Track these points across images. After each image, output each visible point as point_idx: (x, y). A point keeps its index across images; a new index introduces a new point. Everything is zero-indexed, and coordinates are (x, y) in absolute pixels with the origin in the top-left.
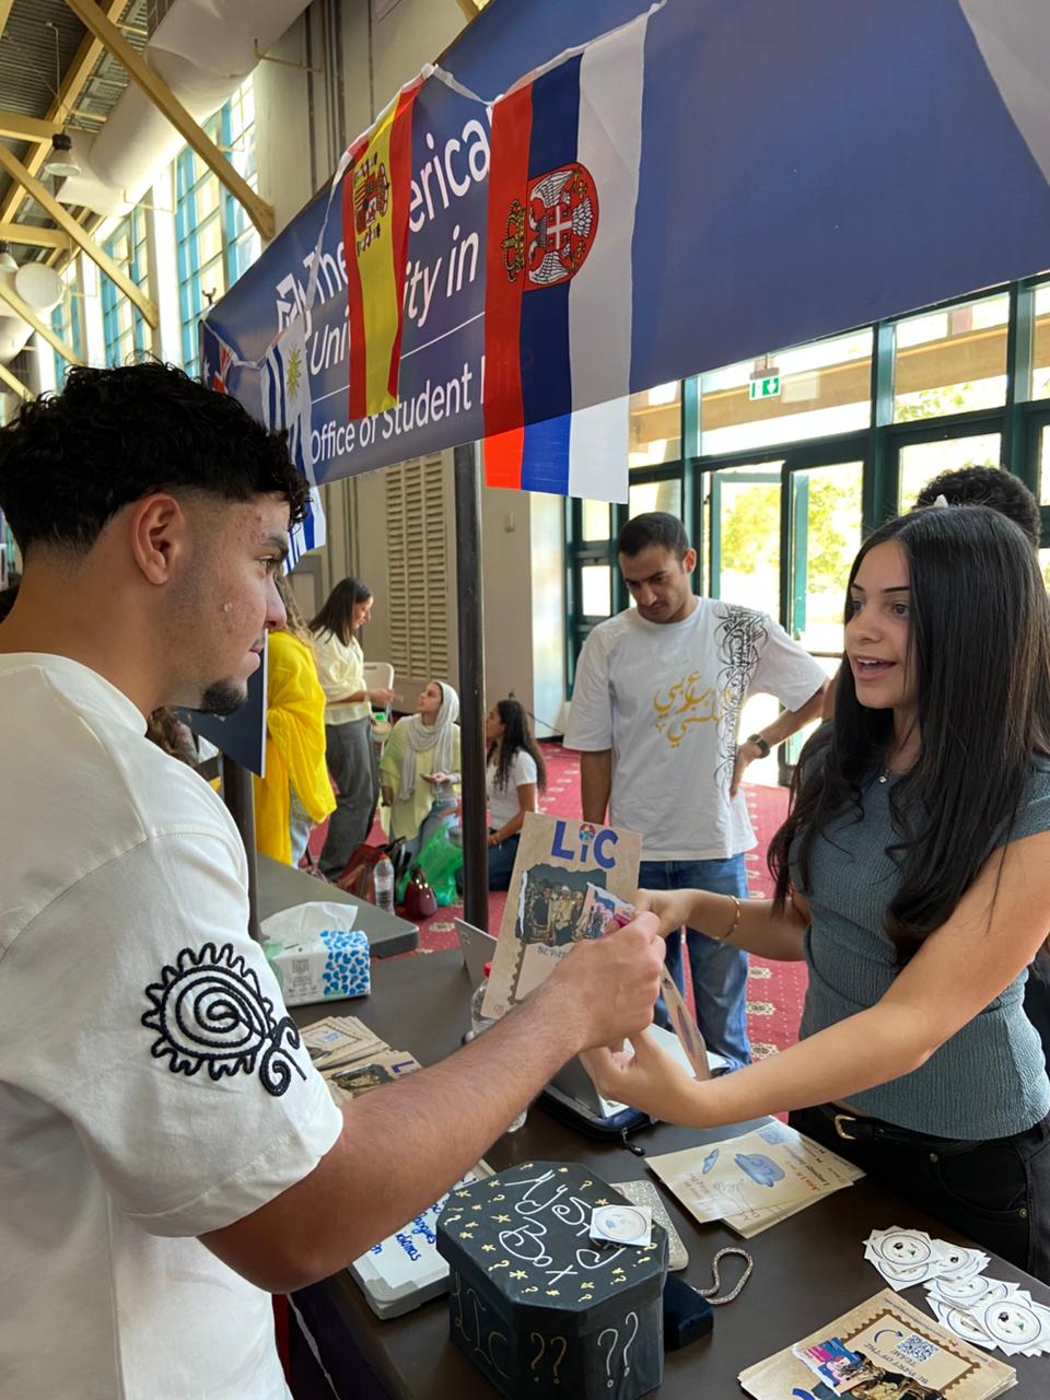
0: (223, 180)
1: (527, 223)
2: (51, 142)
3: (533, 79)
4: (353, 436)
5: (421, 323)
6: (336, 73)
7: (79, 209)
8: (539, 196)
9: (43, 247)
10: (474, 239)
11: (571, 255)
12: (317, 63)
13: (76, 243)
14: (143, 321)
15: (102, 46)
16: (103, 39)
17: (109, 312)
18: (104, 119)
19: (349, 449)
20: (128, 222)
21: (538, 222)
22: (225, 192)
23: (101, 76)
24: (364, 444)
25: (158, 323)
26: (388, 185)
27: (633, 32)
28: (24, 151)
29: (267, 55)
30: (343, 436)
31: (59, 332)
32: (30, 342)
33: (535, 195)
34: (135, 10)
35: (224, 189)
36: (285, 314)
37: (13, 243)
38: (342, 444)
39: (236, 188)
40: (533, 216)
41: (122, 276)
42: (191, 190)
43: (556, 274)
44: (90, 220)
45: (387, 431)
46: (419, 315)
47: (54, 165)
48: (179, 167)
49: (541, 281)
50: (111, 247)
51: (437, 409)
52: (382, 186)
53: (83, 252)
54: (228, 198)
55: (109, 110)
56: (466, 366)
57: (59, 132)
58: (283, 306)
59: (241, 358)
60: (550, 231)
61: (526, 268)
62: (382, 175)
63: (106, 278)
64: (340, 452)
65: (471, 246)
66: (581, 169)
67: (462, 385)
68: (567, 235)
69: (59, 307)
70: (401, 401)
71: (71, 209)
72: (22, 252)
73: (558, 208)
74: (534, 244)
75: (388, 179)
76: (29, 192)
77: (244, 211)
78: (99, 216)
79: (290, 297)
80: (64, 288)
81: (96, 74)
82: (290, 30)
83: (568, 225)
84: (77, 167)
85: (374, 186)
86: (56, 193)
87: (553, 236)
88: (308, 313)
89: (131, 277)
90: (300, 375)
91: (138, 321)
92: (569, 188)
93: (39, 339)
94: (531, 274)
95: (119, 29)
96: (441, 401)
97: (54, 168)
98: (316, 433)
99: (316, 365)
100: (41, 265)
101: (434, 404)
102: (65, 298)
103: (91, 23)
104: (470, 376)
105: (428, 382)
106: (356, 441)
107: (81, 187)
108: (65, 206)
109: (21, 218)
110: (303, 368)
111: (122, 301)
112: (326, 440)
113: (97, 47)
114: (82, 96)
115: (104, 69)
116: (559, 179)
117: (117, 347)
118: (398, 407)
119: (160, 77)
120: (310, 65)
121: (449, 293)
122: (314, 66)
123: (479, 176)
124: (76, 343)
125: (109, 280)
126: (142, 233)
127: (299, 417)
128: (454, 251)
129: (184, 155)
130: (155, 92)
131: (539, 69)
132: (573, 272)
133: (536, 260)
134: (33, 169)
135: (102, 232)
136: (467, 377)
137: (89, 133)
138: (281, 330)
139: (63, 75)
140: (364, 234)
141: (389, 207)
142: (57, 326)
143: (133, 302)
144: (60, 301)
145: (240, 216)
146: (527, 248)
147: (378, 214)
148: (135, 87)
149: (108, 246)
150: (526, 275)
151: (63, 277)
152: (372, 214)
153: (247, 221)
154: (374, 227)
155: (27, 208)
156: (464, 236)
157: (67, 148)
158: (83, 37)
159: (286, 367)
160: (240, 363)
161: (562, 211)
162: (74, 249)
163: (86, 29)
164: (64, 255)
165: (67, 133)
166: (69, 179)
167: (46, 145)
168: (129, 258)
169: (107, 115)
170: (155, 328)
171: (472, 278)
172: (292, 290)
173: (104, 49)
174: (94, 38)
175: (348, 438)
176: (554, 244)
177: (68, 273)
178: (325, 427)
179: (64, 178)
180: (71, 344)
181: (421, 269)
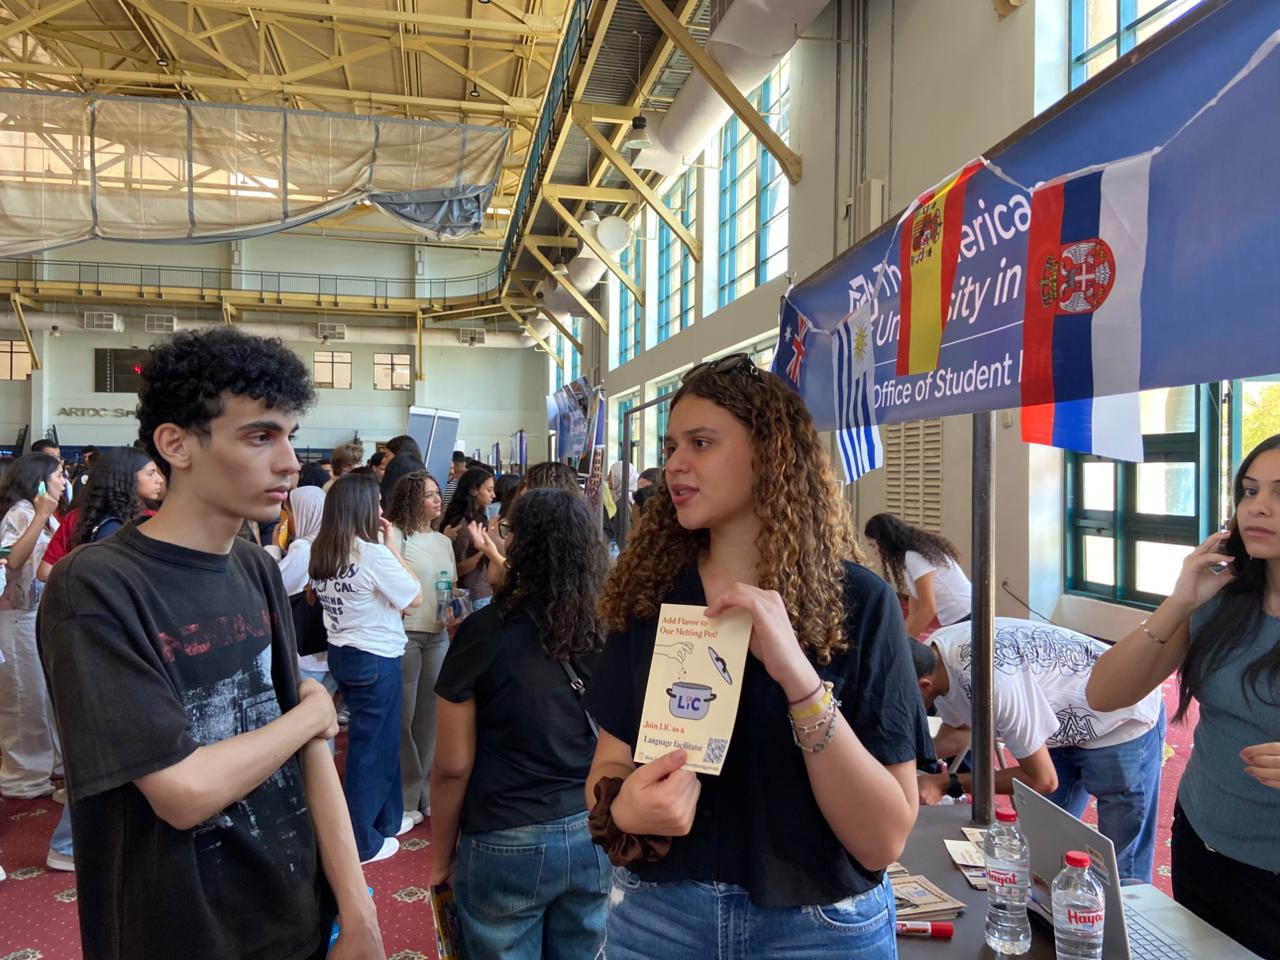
0: (760, 138)
1: (1059, 270)
2: (631, 122)
3: (1065, 181)
4: (909, 392)
5: (972, 320)
6: (861, 41)
7: (647, 172)
8: (1070, 255)
9: (619, 203)
10: (1018, 269)
11: (1094, 295)
12: (846, 35)
13: (644, 198)
14: (690, 256)
15: (673, 44)
16: (675, 38)
17: (664, 250)
18: (671, 100)
19: (906, 401)
20: (683, 179)
21: (1069, 272)
22: (762, 147)
23: (670, 67)
24: (918, 399)
25: (701, 257)
26: (940, 224)
27: (1142, 161)
28: (610, 131)
29: (803, 35)
30: (901, 392)
31: (625, 268)
32: (604, 277)
33: (1065, 254)
34: (701, 12)
35: (761, 145)
36: (855, 300)
37: (597, 202)
38: (900, 396)
39: (771, 144)
40: (1064, 267)
41: (675, 221)
42: (734, 149)
43: (1082, 306)
44: (654, 179)
45: (939, 392)
46: (971, 315)
47: (633, 142)
48: (726, 131)
49: (1070, 310)
50: (669, 199)
51: (982, 382)
52: (936, 223)
53: (648, 205)
54: (764, 152)
55: (676, 93)
56: (1007, 355)
57: (637, 115)
58: (853, 295)
59: (816, 325)
60: (1077, 278)
61: (1058, 300)
62: (936, 216)
63: (664, 224)
64: (898, 403)
65: (1014, 275)
66: (1102, 243)
67: (1003, 368)
68: (1091, 283)
69: (627, 248)
70: (952, 372)
71: (641, 173)
72: (603, 207)
73: (1084, 265)
74: (1064, 286)
75: (941, 219)
76: (611, 162)
77: (777, 163)
78: (662, 176)
79: (860, 289)
80: (632, 234)
81: (667, 66)
82: (825, 12)
83: (1091, 276)
84: (649, 141)
85: (929, 222)
86: (632, 162)
87: (1080, 282)
88: (876, 301)
89: (682, 222)
90: (866, 345)
91: (686, 256)
92: (1093, 253)
93: (611, 276)
94: (1062, 305)
95: (687, 28)
96: (986, 376)
97: (633, 144)
98: (878, 387)
99: (881, 339)
100: (614, 218)
101: (980, 378)
102: (631, 243)
103: (666, 28)
104: (1011, 362)
105: (975, 362)
106: (912, 396)
107: (651, 155)
108: (637, 171)
109: (603, 183)
110: (869, 340)
111: (675, 241)
112: (886, 393)
113: (670, 45)
114: (655, 84)
115: (673, 61)
116: (1085, 247)
117: (668, 278)
118: (949, 376)
119: (717, 64)
120: (839, 37)
121: (996, 303)
122: (842, 38)
123: (1023, 228)
124: (638, 275)
125: (665, 226)
126: (693, 186)
127: (865, 374)
128: (1001, 275)
129: (732, 120)
130: (713, 77)
131: (1069, 175)
132: (1095, 307)
133: (1066, 296)
134: (616, 145)
135: (662, 188)
136: (1008, 362)
137: (660, 112)
138: (851, 310)
139: (642, 69)
140: (918, 252)
141: (940, 238)
142: (624, 264)
143: (683, 241)
144: (628, 244)
145: (773, 167)
146: (1059, 287)
147: (930, 241)
148: (696, 75)
149: (667, 199)
150: (1058, 305)
151: (632, 225)
152: (926, 240)
153: (778, 169)
154: (927, 249)
155: (608, 175)
156: (1009, 265)
157: (643, 127)
158: (659, 38)
159: (854, 337)
160: (816, 330)
161: (1087, 268)
162: (641, 202)
163: (662, 31)
164: (633, 209)
165: (643, 115)
166: (643, 150)
167: (627, 125)
168: (682, 207)
169: (674, 97)
170: (699, 261)
171: (1015, 296)
172: (862, 285)
173: (675, 46)
174: (668, 38)
175: (905, 393)
176: (1081, 286)
177: (636, 221)
178: (886, 383)
179: (640, 150)
180: (633, 277)
181: (973, 283)
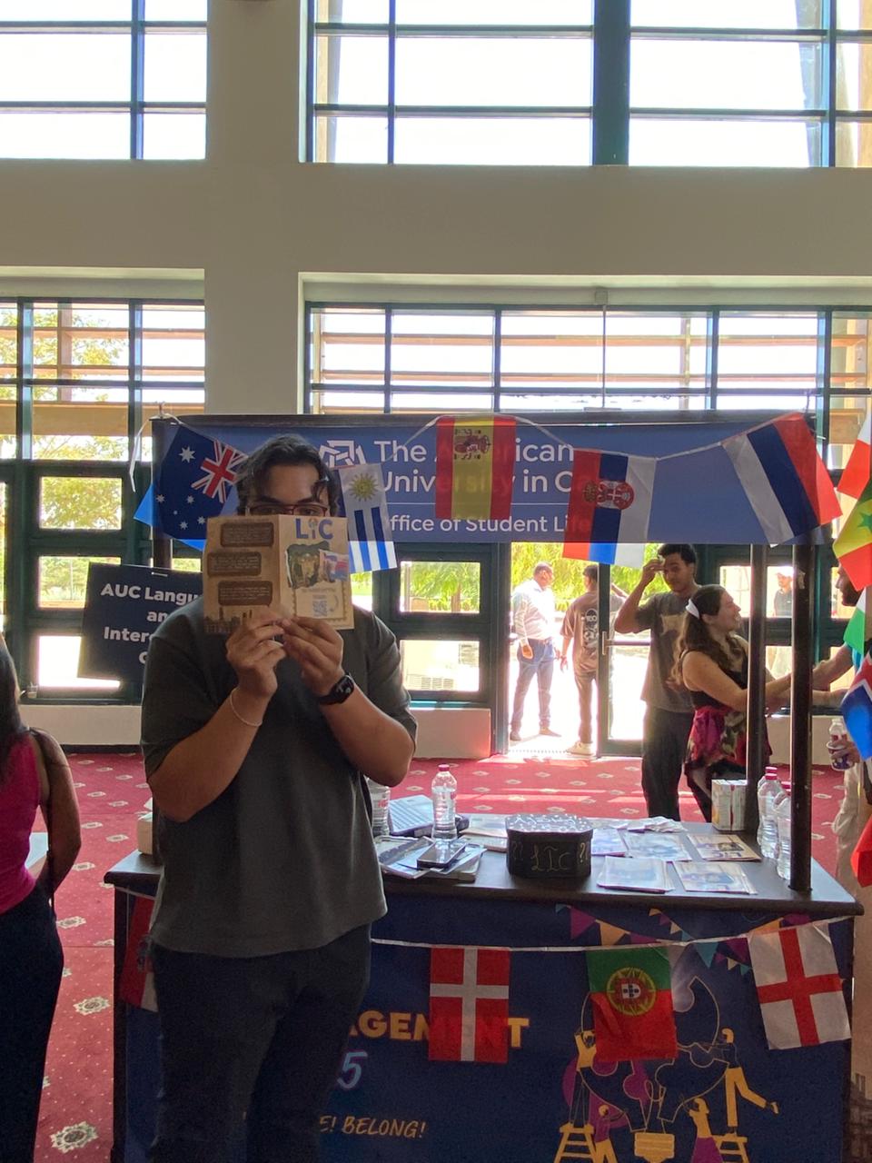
3: (601, 452)
11: (620, 503)
19: (428, 529)
30: (418, 523)
38: (419, 526)
40: (600, 488)
43: (613, 506)
45: (471, 528)
60: (610, 495)
61: (596, 501)
62: (485, 439)
64: (416, 530)
66: (627, 484)
68: (618, 498)
73: (615, 490)
74: (600, 495)
75: (490, 442)
83: (619, 495)
85: (475, 440)
90: (376, 490)
92: (621, 487)
94: (599, 503)
110: (380, 488)
112: (397, 522)
127: (376, 509)
132: (622, 508)
136: (543, 521)
140: (463, 454)
146: (597, 495)
147: (478, 451)
150: (596, 503)
152: (473, 449)
154: (475, 455)
159: (348, 482)
161: (617, 492)
178: (396, 516)
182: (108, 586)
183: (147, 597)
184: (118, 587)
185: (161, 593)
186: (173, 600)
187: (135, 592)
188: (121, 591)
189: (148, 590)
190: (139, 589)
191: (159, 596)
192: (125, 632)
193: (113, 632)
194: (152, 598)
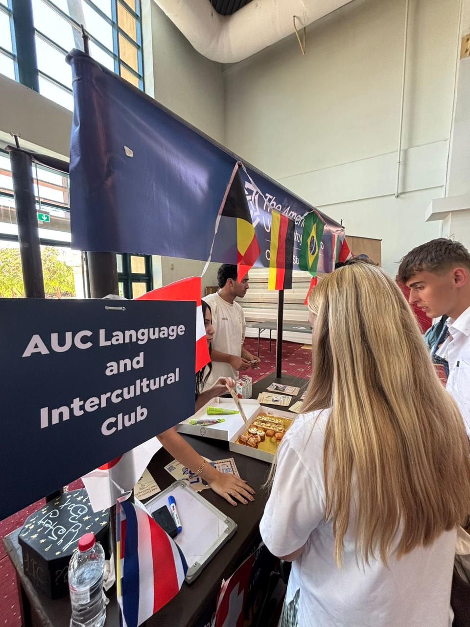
182: (36, 339)
183: (103, 343)
184: (54, 337)
185: (120, 333)
186: (134, 340)
187: (84, 340)
188: (62, 343)
189: (102, 332)
190: (88, 333)
191: (118, 338)
192: (77, 403)
193: (55, 413)
194: (108, 343)
